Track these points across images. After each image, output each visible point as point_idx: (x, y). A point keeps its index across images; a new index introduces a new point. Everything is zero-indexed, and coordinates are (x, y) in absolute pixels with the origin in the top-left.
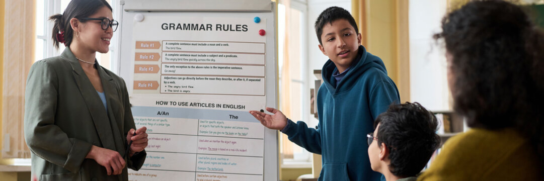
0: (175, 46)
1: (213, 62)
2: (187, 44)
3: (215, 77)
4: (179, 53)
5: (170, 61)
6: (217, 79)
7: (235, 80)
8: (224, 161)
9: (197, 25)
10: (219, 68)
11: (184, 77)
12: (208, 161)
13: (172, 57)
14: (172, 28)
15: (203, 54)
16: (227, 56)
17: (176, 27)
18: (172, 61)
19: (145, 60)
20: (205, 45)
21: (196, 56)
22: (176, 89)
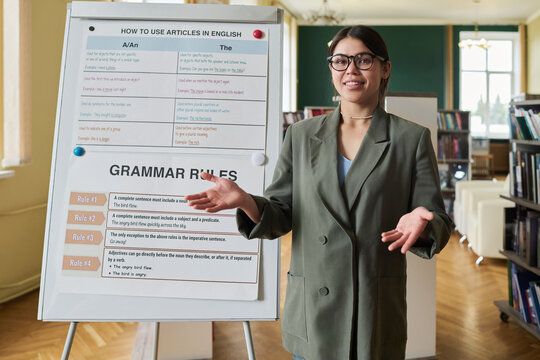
0: (129, 202)
1: (182, 229)
2: (146, 200)
3: (184, 254)
4: (133, 214)
5: (118, 226)
6: (187, 256)
7: (213, 257)
8: (212, 108)
9: (162, 169)
10: (191, 238)
11: (139, 251)
12: (190, 107)
13: (122, 220)
14: (125, 173)
15: (169, 216)
16: (204, 220)
17: (131, 172)
18: (122, 226)
19: (82, 222)
20: (173, 201)
21: (158, 218)
22: (125, 271)
